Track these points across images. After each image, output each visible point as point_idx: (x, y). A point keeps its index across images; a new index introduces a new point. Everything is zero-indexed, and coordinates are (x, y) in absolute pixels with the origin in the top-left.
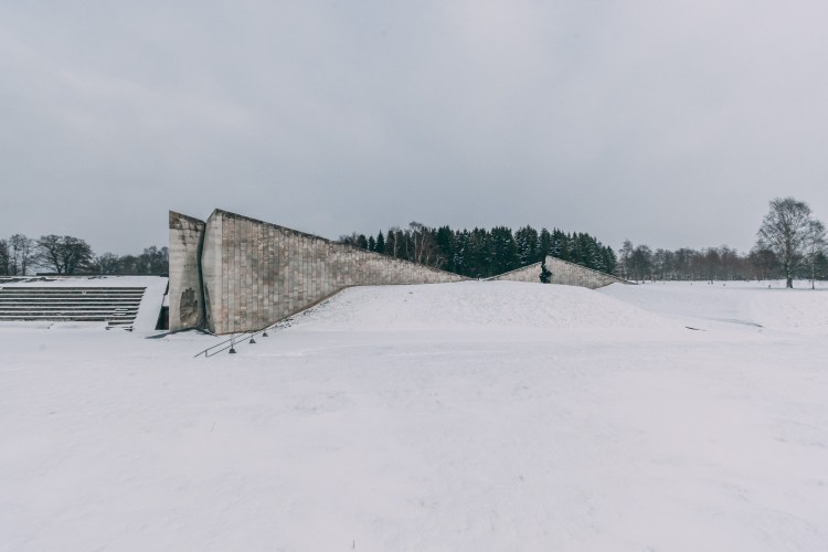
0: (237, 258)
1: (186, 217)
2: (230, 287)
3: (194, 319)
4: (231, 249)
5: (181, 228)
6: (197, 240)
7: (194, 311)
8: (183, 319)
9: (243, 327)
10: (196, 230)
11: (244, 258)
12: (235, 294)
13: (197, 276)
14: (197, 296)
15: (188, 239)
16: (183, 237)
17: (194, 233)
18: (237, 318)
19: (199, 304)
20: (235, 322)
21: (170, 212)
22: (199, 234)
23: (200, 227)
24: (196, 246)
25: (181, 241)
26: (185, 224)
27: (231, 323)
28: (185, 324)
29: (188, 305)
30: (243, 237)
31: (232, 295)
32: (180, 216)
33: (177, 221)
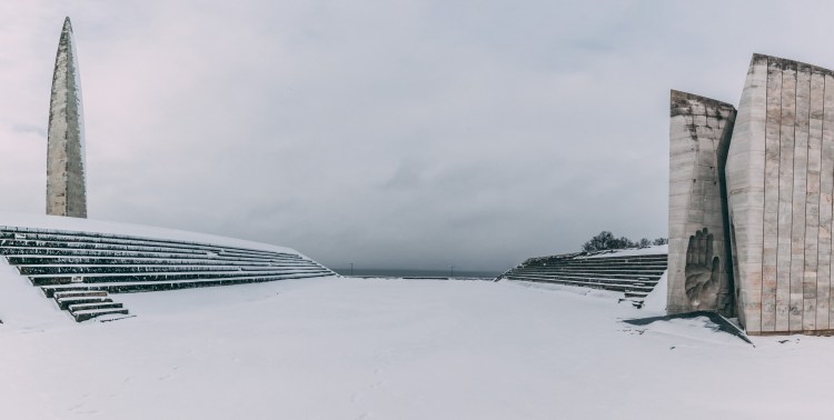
0: (800, 152)
1: (700, 99)
2: (782, 221)
3: (712, 295)
4: (788, 130)
5: (690, 113)
6: (719, 134)
7: (713, 279)
8: (692, 292)
9: (809, 323)
10: (719, 117)
11: (815, 153)
12: (794, 239)
13: (718, 203)
14: (717, 247)
15: (701, 130)
16: (693, 127)
17: (713, 122)
18: (797, 297)
19: (721, 266)
20: (791, 309)
21: (672, 91)
22: (723, 124)
23: (725, 114)
24: (717, 143)
25: (688, 133)
26: (699, 108)
27: (783, 307)
28: (696, 303)
29: (701, 266)
30: (816, 107)
31: (785, 241)
32: (690, 96)
33: (684, 103)
